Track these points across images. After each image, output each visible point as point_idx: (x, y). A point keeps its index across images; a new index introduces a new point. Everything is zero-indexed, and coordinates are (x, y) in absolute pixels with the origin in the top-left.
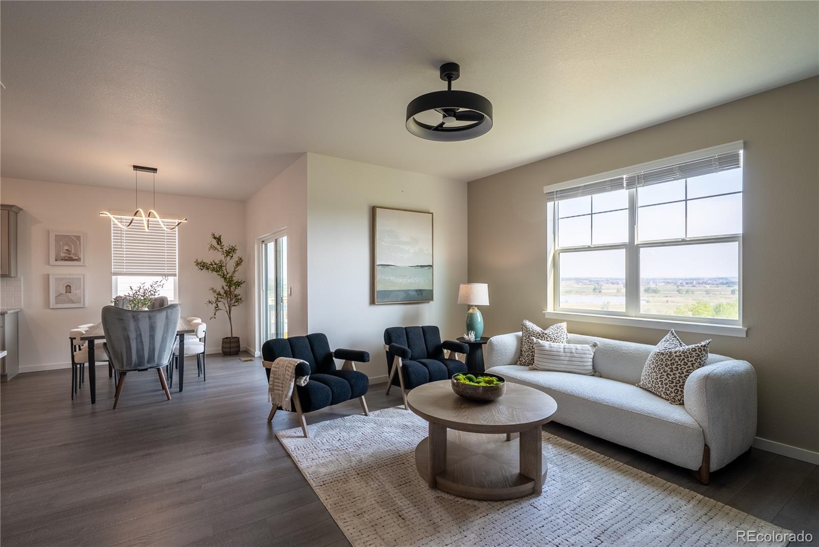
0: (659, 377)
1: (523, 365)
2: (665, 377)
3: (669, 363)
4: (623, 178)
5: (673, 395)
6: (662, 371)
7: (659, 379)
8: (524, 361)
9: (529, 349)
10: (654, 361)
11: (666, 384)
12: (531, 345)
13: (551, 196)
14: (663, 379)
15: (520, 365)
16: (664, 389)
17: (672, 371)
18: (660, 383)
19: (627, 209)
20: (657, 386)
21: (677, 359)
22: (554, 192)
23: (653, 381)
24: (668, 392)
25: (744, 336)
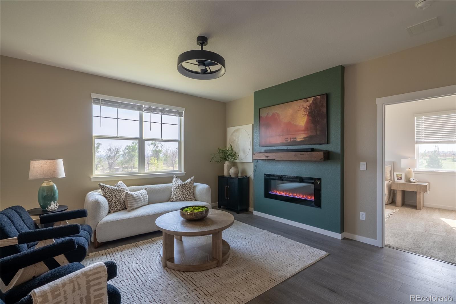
0: (186, 193)
1: (116, 212)
2: (189, 193)
3: (188, 187)
4: (143, 106)
5: (193, 198)
6: (187, 191)
7: (187, 194)
8: (116, 209)
9: (117, 200)
10: (182, 188)
11: (190, 195)
12: (118, 198)
13: (98, 101)
14: (188, 194)
15: (114, 212)
16: (189, 197)
17: (190, 190)
18: (187, 196)
19: (144, 121)
20: (186, 197)
21: (189, 185)
22: (100, 99)
23: (184, 196)
24: (191, 198)
25: (184, 175)
